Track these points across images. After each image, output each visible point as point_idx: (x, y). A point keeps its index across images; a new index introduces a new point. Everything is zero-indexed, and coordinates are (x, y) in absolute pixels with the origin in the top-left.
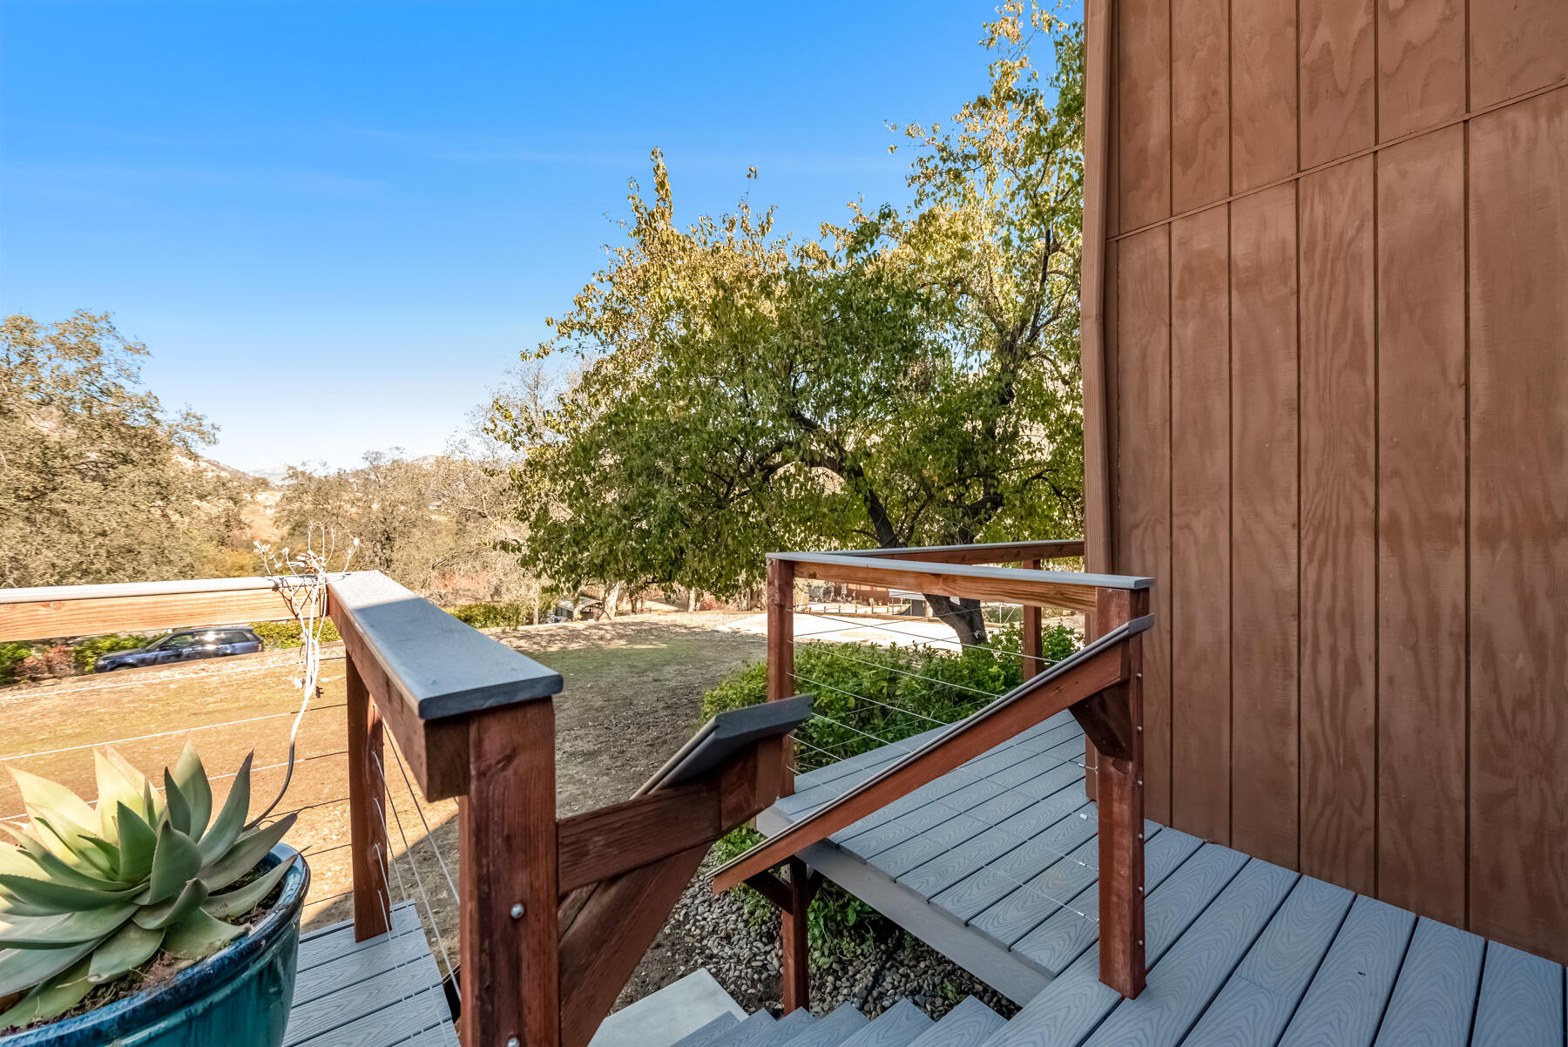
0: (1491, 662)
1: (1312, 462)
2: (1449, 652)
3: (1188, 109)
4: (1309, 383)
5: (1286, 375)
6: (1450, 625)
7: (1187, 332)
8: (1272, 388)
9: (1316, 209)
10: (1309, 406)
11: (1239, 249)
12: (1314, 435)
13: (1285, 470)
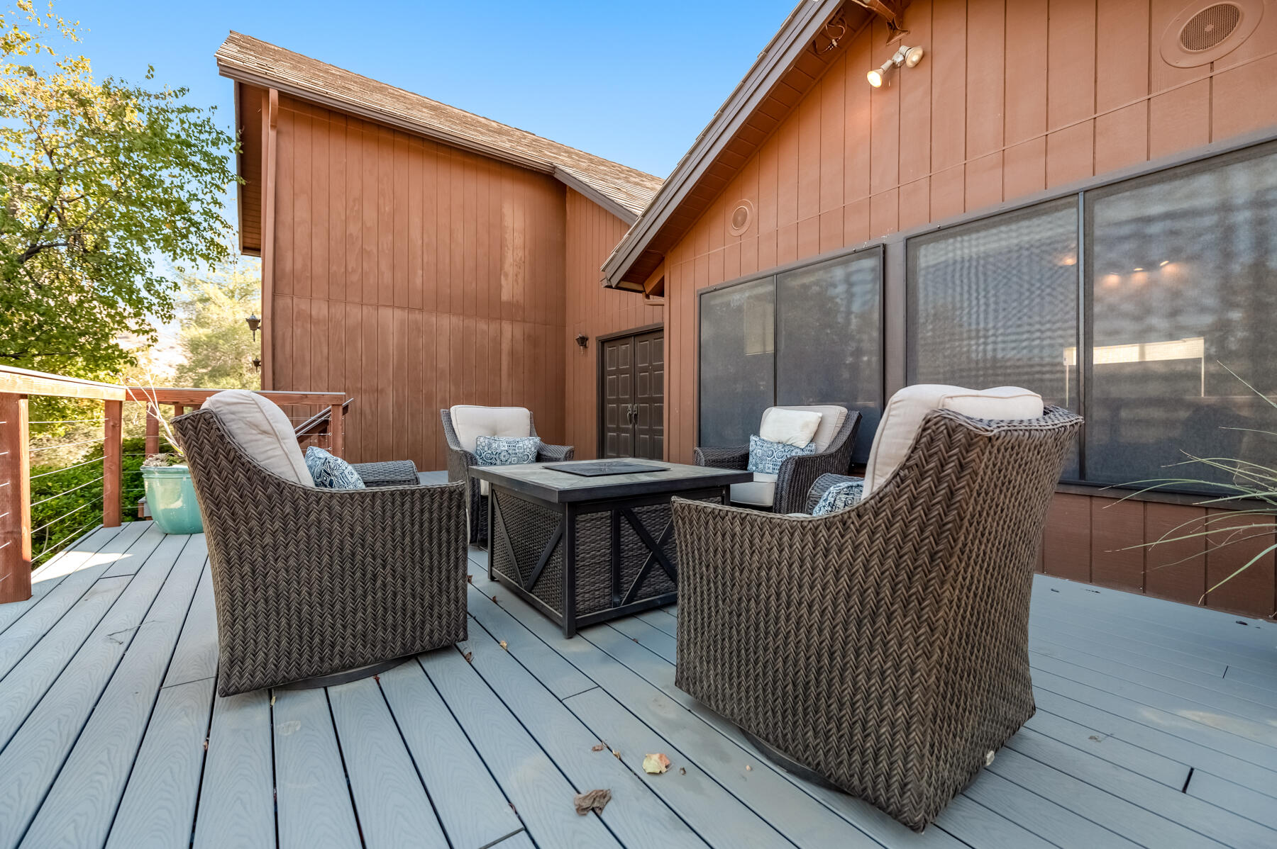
0: (365, 418)
1: (331, 373)
2: (358, 416)
3: (299, 265)
4: (331, 353)
5: (325, 350)
6: (359, 411)
7: (298, 331)
8: (321, 352)
9: (333, 310)
10: (331, 359)
11: (313, 313)
12: (332, 366)
13: (325, 374)
